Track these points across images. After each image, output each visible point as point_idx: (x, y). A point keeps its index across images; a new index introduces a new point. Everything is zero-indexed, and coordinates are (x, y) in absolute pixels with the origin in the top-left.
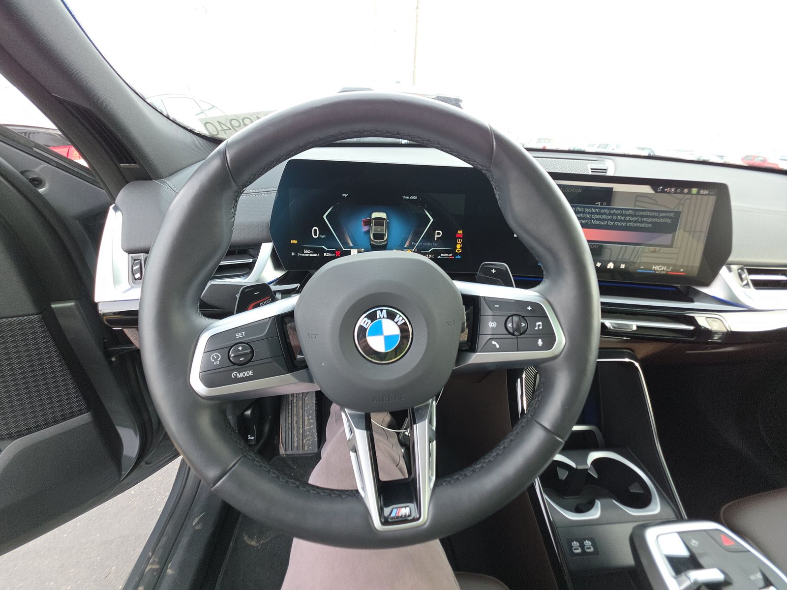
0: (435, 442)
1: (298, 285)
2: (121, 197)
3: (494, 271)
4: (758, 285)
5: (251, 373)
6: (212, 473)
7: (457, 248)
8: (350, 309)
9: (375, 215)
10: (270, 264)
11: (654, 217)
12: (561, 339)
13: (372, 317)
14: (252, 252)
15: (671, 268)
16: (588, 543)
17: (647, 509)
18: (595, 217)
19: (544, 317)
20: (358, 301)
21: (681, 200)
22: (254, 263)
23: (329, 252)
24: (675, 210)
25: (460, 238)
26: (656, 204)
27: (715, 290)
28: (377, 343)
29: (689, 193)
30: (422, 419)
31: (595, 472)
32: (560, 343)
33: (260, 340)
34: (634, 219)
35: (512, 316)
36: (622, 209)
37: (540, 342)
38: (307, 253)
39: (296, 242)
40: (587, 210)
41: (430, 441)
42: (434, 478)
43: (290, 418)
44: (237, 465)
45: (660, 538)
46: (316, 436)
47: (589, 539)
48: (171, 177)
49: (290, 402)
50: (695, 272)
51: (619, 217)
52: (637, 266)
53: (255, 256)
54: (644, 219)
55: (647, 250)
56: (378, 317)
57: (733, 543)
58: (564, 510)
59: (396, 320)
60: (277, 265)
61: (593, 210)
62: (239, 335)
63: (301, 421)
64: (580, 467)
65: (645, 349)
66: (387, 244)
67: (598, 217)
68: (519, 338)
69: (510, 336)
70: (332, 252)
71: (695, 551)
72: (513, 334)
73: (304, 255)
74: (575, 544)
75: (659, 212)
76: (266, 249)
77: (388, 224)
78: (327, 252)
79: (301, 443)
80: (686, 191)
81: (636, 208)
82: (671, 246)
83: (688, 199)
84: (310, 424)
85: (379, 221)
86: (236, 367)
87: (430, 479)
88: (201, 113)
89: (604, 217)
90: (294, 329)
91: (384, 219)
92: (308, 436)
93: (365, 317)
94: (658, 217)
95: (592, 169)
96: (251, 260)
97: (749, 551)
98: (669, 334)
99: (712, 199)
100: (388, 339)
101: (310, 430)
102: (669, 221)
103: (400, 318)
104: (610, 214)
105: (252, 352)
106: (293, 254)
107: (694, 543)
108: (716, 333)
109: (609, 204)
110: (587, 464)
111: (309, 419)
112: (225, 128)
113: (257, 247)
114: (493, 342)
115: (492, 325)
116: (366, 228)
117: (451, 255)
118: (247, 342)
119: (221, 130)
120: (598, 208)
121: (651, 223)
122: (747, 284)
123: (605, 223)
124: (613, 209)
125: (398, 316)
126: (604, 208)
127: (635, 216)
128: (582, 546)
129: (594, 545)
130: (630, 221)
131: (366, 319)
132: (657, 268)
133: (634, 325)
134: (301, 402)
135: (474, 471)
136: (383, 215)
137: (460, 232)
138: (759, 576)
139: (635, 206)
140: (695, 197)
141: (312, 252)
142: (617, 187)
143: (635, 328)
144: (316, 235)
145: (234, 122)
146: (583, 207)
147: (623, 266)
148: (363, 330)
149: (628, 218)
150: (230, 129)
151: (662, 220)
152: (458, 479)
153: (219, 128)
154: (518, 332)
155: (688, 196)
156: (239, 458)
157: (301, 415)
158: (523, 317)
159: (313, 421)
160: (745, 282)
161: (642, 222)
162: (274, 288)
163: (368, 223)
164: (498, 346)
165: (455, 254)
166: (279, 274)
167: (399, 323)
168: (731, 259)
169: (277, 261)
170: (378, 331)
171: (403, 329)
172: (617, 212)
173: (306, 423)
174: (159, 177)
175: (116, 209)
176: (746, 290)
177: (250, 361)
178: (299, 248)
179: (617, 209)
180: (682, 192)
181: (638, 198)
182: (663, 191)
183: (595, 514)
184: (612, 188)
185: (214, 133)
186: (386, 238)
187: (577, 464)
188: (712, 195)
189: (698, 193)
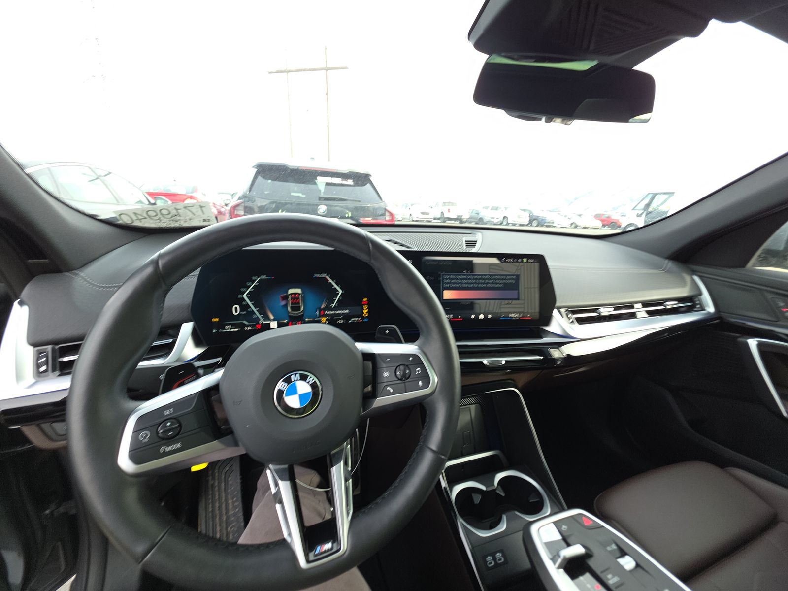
0: (350, 480)
1: (220, 359)
2: (26, 292)
3: (387, 332)
4: (581, 321)
5: (179, 445)
6: (140, 549)
7: (364, 313)
8: (269, 376)
9: (291, 291)
10: (190, 343)
11: (503, 279)
12: (434, 379)
13: (288, 381)
14: (171, 332)
15: (522, 314)
16: (499, 555)
17: (541, 513)
18: (464, 281)
19: (421, 364)
20: (276, 369)
21: (518, 267)
22: (174, 343)
23: (250, 325)
24: (516, 274)
25: (366, 304)
26: (503, 270)
27: (553, 328)
28: (293, 402)
29: (522, 262)
30: (338, 462)
31: (502, 490)
32: (434, 381)
33: (188, 413)
34: (491, 281)
35: (399, 366)
36: (482, 275)
37: (420, 383)
38: (228, 328)
39: (217, 320)
40: (458, 277)
41: (346, 480)
42: (351, 512)
43: (210, 506)
44: (165, 536)
45: (540, 530)
46: (242, 520)
47: (499, 551)
48: (83, 268)
49: (210, 487)
50: (537, 316)
51: (481, 281)
52: (499, 315)
53: (175, 336)
54: (498, 281)
55: (503, 303)
56: (292, 380)
57: (592, 522)
58: (479, 530)
59: (308, 380)
60: (198, 343)
61: (463, 277)
62: (167, 412)
63: (224, 506)
64: (489, 489)
65: (523, 378)
66: (303, 315)
67: (466, 281)
68: (407, 382)
69: (399, 382)
70: (252, 326)
71: (565, 534)
72: (401, 380)
73: (225, 331)
74: (489, 558)
75: (507, 275)
76: (187, 328)
77: (303, 298)
78: (248, 326)
79: (224, 532)
80: (520, 260)
81: (491, 274)
82: (518, 299)
83: (522, 266)
84: (235, 507)
85: (295, 296)
86: (164, 442)
87: (348, 514)
88: (97, 179)
89: (470, 281)
90: (220, 402)
91: (299, 294)
92: (233, 522)
93: (283, 381)
94: (506, 279)
95: (466, 241)
96: (171, 341)
97: (603, 527)
98: (527, 364)
99: (537, 265)
100: (302, 397)
101: (234, 515)
102: (513, 281)
103: (312, 378)
104: (474, 279)
105: (180, 426)
106: (214, 331)
107: (564, 528)
108: (558, 359)
109: (472, 272)
110: (494, 485)
111: (233, 503)
112: (140, 217)
113: (177, 328)
114: (388, 388)
115: (386, 374)
116: (283, 303)
117: (360, 319)
118: (175, 417)
119: (136, 220)
120: (465, 275)
121: (501, 283)
122: (572, 322)
123: (472, 285)
124: (476, 275)
125: (309, 377)
126: (470, 275)
127: (490, 279)
128: (495, 559)
129: (504, 555)
130: (487, 283)
131: (283, 383)
132: (512, 315)
133: (503, 361)
134: (223, 485)
135: (383, 498)
136: (299, 291)
137: (365, 300)
138: (614, 547)
139: (490, 272)
140: (526, 264)
141: (234, 327)
142: (476, 260)
143: (504, 363)
144: (236, 311)
145: (150, 213)
146: (454, 275)
147: (490, 316)
148: (281, 392)
149: (486, 281)
150: (145, 218)
151: (509, 281)
152: (371, 508)
153: (134, 218)
154: (404, 378)
155: (522, 264)
156: (167, 530)
157: (223, 499)
158: (407, 366)
159: (239, 504)
160: (571, 320)
161: (497, 283)
162: (197, 364)
163: (285, 298)
164: (391, 391)
165: (363, 318)
166: (199, 351)
167: (310, 383)
168: (557, 304)
169: (197, 338)
170: (293, 391)
171: (314, 386)
172: (479, 277)
173: (230, 507)
174: (70, 269)
175: (21, 304)
176: (572, 325)
177: (178, 434)
178: (221, 325)
179: (479, 275)
180: (517, 262)
181: (491, 267)
182: (505, 261)
183: (502, 527)
184: (472, 261)
185: (128, 222)
186: (302, 309)
187: (486, 487)
188: (536, 262)
189: (527, 262)
